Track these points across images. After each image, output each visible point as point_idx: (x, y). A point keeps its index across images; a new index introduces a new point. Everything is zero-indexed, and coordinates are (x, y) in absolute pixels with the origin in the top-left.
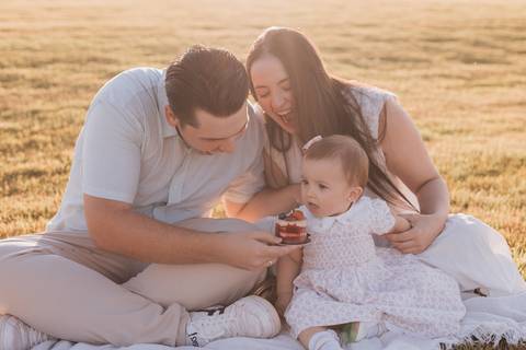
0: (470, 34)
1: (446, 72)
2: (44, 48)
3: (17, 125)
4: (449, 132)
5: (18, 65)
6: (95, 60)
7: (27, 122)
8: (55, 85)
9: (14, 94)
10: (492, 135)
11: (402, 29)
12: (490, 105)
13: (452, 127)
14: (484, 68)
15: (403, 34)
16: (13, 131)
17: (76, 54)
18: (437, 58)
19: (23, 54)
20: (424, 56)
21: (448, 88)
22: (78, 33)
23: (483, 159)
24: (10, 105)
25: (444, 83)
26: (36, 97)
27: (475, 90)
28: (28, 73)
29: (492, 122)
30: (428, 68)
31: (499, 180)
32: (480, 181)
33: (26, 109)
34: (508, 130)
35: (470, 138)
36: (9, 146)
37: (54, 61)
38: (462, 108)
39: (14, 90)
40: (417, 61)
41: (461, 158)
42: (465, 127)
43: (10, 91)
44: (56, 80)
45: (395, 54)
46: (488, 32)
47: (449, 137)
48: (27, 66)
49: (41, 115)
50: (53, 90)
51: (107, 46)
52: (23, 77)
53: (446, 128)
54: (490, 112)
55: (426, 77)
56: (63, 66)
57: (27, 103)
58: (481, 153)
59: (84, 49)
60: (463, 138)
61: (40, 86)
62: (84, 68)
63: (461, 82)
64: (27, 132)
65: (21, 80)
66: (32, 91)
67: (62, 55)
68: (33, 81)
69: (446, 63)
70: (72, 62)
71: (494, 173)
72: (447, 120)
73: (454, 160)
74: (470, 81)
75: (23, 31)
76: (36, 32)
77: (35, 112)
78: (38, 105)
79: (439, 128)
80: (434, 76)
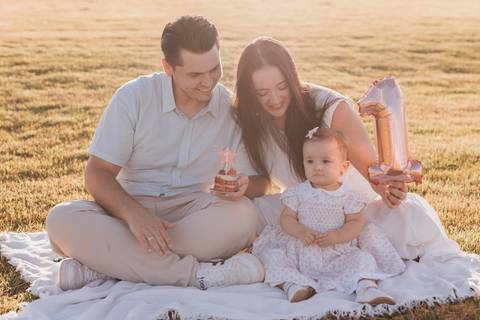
0: (453, 46)
1: (428, 80)
2: (95, 55)
3: (72, 119)
4: (421, 132)
5: (73, 69)
6: (134, 65)
7: (80, 117)
8: (102, 86)
9: (70, 94)
10: (458, 136)
11: (393, 41)
12: (460, 110)
13: (425, 128)
14: (461, 76)
15: (394, 45)
16: (70, 124)
17: (120, 60)
18: (422, 67)
19: (77, 60)
20: (410, 65)
21: (427, 94)
22: (121, 42)
23: (445, 155)
24: (68, 102)
25: (425, 89)
26: (88, 96)
27: (451, 96)
28: (81, 76)
29: (460, 124)
30: (413, 76)
31: (455, 173)
32: (440, 173)
33: (79, 105)
34: (473, 131)
35: (439, 138)
36: (67, 136)
37: (102, 66)
38: (436, 112)
39: (70, 90)
40: (404, 69)
41: (428, 154)
42: (436, 128)
43: (66, 91)
44: (104, 82)
45: (385, 64)
46: (470, 44)
47: (421, 136)
48: (80, 70)
49: (92, 111)
50: (101, 91)
51: (145, 54)
52: (77, 79)
53: (420, 128)
54: (460, 116)
55: (409, 84)
56: (109, 70)
57: (80, 101)
58: (445, 151)
59: (125, 56)
60: (433, 137)
61: (91, 87)
62: (125, 72)
63: (440, 89)
64: (80, 125)
65: (76, 82)
66: (85, 91)
67: (109, 61)
68: (85, 82)
69: (428, 72)
70: (115, 67)
71: (452, 167)
72: (422, 122)
73: (421, 156)
74: (447, 88)
75: (78, 40)
76: (88, 41)
77: (87, 109)
78: (89, 103)
79: (414, 129)
80: (416, 83)
